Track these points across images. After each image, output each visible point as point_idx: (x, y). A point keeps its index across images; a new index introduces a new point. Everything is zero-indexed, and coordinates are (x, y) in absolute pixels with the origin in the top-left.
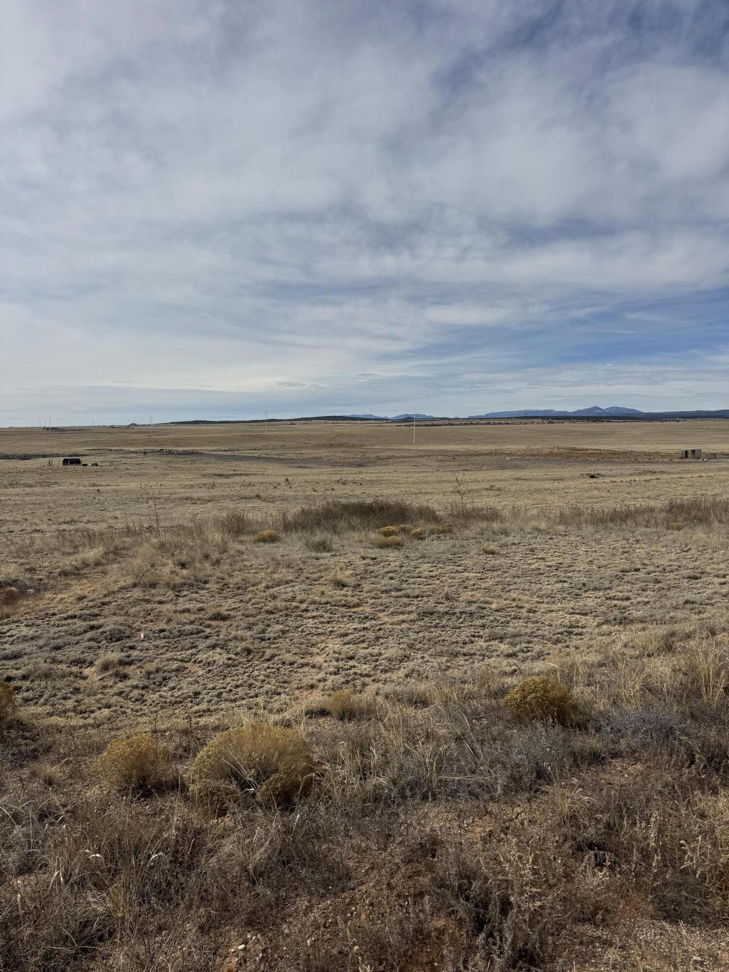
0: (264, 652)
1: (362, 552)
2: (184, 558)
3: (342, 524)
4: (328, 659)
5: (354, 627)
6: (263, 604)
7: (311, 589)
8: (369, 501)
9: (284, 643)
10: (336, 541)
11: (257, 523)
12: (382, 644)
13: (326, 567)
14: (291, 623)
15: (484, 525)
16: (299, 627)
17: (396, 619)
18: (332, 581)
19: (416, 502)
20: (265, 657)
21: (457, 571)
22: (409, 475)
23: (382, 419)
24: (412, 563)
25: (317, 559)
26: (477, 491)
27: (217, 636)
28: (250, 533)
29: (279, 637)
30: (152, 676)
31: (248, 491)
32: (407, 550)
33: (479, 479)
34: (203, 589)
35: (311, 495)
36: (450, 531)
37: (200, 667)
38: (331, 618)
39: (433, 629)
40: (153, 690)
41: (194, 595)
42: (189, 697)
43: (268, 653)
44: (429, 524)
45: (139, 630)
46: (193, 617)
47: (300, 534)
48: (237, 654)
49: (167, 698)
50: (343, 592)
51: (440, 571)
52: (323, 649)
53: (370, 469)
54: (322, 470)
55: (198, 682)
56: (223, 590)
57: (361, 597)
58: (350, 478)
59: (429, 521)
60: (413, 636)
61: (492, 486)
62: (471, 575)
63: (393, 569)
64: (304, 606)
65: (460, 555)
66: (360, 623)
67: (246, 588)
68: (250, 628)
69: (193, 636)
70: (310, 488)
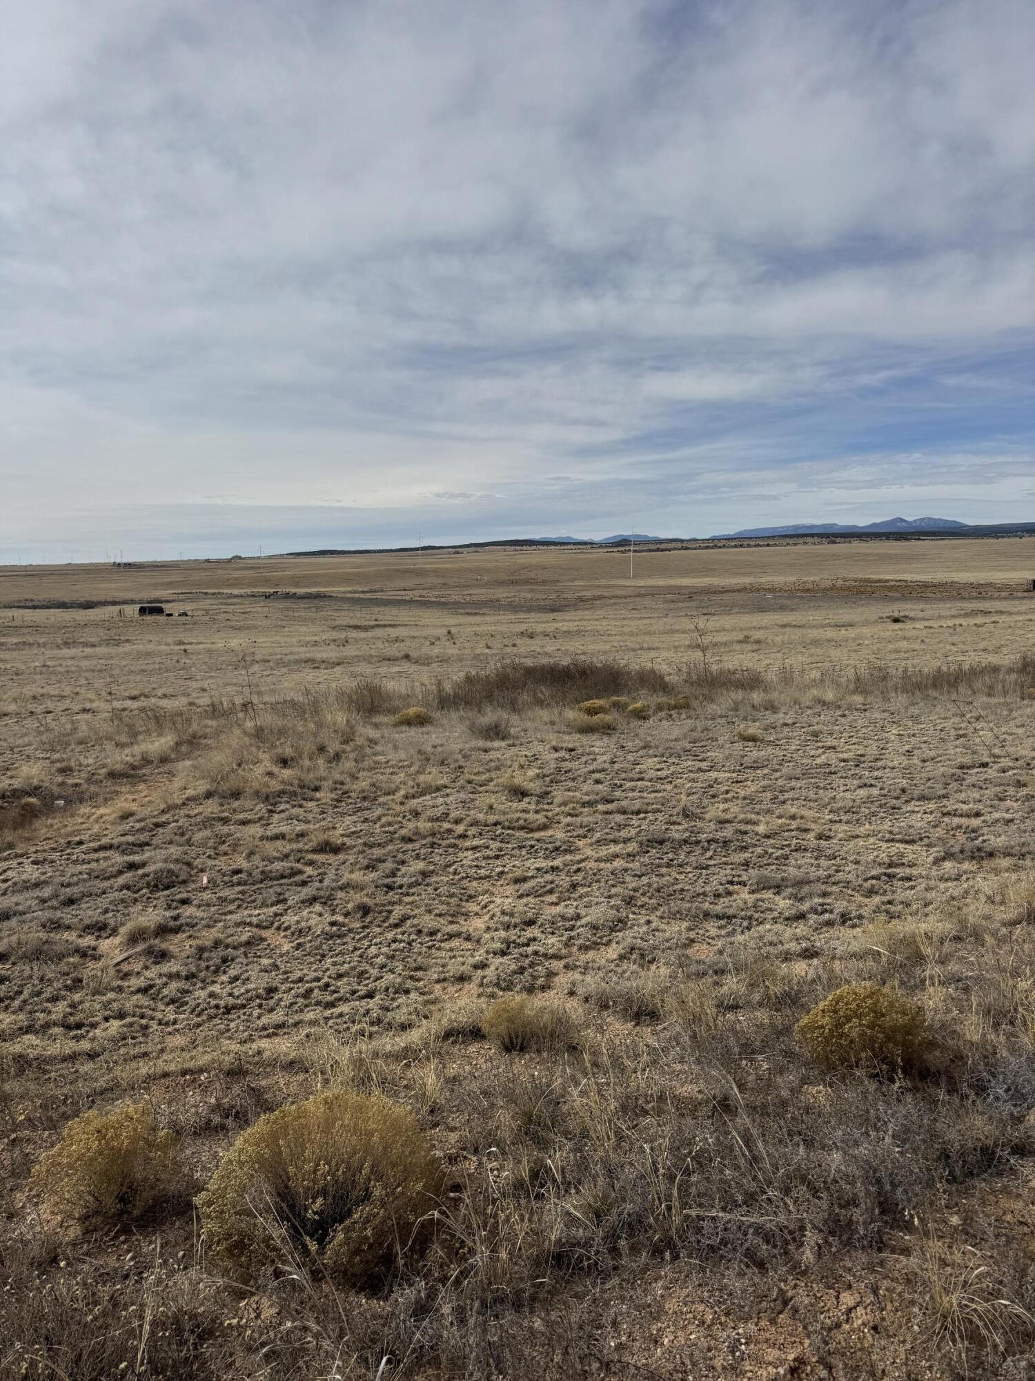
0: (390, 912)
1: (554, 740)
2: (288, 751)
3: (525, 697)
4: (492, 924)
5: (537, 865)
6: (396, 826)
7: (473, 800)
8: (565, 662)
9: (424, 895)
10: (515, 724)
11: (400, 697)
12: (581, 897)
13: (497, 763)
14: (438, 858)
15: (739, 695)
16: (450, 866)
17: (604, 851)
18: (505, 787)
19: (635, 663)
20: (392, 921)
21: (700, 770)
22: (625, 622)
23: (585, 543)
24: (630, 757)
25: (486, 751)
26: (725, 644)
27: (321, 881)
28: (389, 711)
29: (417, 884)
30: (206, 955)
31: (393, 650)
32: (622, 736)
33: (727, 627)
34: (311, 800)
35: (483, 654)
36: (687, 706)
37: (285, 937)
38: (501, 850)
39: (664, 870)
40: (203, 981)
41: (295, 811)
42: (258, 997)
43: (398, 911)
44: (655, 696)
45: (202, 871)
46: (287, 847)
47: (462, 713)
48: (347, 915)
49: (221, 998)
50: (523, 805)
51: (672, 769)
52: (485, 907)
53: (568, 616)
54: (500, 618)
55: (276, 967)
56: (341, 801)
57: (550, 814)
58: (539, 628)
59: (655, 691)
60: (632, 883)
61: (746, 637)
62: (722, 775)
63: (599, 768)
64: (460, 829)
65: (704, 743)
66: (546, 858)
67: (375, 799)
68: (373, 868)
69: (283, 881)
70: (482, 644)
